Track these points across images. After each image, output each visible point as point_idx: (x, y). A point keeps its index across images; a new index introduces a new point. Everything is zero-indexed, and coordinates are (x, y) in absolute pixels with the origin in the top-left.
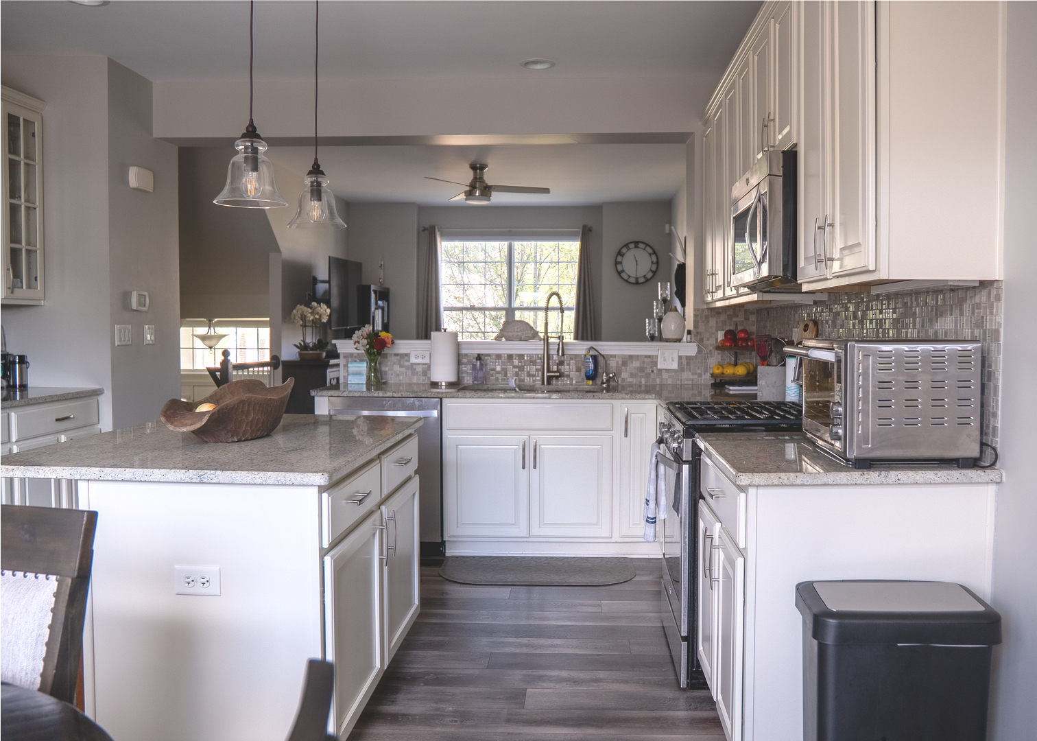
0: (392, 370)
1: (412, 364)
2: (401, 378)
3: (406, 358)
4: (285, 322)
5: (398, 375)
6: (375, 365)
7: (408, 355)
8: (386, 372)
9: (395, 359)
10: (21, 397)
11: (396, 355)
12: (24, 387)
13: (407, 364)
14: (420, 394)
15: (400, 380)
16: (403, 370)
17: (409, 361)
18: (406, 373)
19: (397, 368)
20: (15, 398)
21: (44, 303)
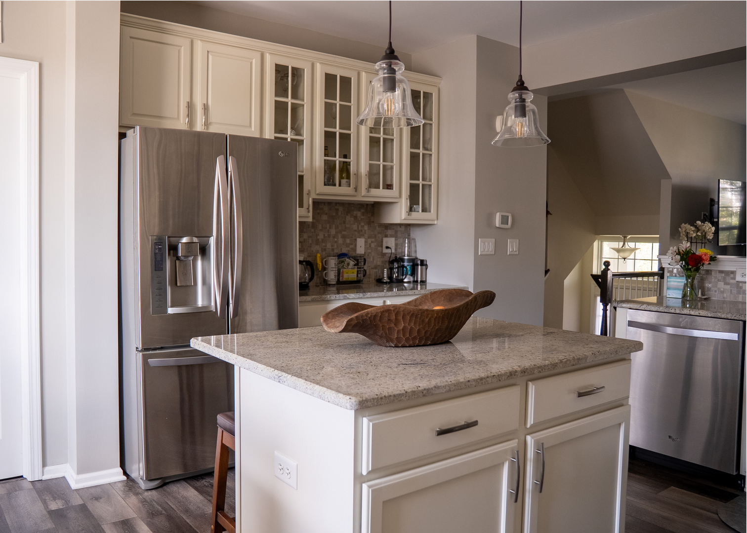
0: (716, 287)
1: (737, 281)
2: (725, 295)
3: (732, 276)
4: (674, 238)
5: (723, 292)
6: (693, 281)
7: (733, 272)
8: (709, 289)
9: (720, 276)
10: (421, 289)
11: (721, 272)
12: (423, 282)
13: (732, 281)
14: (719, 314)
15: (724, 298)
16: (728, 287)
17: (734, 278)
18: (731, 290)
19: (721, 285)
20: (417, 289)
21: (437, 222)
